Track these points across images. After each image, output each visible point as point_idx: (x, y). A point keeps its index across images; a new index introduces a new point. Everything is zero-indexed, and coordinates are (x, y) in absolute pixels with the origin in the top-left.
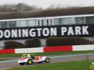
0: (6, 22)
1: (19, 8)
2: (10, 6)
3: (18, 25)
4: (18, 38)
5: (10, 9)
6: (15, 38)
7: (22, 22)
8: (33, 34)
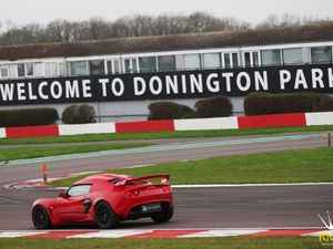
0: (154, 57)
1: (196, 24)
4: (180, 95)
6: (172, 95)
7: (188, 59)
8: (214, 86)
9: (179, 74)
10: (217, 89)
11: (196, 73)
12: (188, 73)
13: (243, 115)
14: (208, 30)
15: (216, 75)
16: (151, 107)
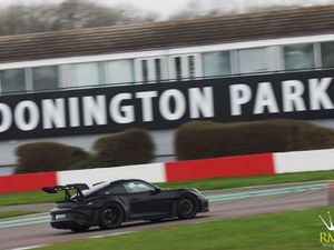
0: (23, 70)
1: (70, 17)
2: (34, 9)
3: (66, 82)
4: (68, 131)
5: (34, 21)
6: (55, 132)
7: (80, 71)
8: (123, 114)
10: (129, 119)
12: (80, 94)
13: (172, 160)
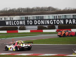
0: (39, 16)
1: (49, 9)
4: (44, 25)
7: (46, 17)
8: (52, 23)
9: (44, 20)
11: (48, 20)
12: (46, 20)
13: (58, 29)
14: (52, 10)
15: (52, 20)
16: (38, 27)
